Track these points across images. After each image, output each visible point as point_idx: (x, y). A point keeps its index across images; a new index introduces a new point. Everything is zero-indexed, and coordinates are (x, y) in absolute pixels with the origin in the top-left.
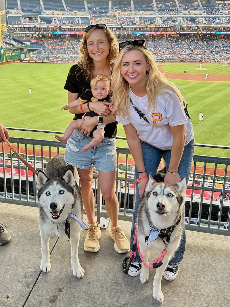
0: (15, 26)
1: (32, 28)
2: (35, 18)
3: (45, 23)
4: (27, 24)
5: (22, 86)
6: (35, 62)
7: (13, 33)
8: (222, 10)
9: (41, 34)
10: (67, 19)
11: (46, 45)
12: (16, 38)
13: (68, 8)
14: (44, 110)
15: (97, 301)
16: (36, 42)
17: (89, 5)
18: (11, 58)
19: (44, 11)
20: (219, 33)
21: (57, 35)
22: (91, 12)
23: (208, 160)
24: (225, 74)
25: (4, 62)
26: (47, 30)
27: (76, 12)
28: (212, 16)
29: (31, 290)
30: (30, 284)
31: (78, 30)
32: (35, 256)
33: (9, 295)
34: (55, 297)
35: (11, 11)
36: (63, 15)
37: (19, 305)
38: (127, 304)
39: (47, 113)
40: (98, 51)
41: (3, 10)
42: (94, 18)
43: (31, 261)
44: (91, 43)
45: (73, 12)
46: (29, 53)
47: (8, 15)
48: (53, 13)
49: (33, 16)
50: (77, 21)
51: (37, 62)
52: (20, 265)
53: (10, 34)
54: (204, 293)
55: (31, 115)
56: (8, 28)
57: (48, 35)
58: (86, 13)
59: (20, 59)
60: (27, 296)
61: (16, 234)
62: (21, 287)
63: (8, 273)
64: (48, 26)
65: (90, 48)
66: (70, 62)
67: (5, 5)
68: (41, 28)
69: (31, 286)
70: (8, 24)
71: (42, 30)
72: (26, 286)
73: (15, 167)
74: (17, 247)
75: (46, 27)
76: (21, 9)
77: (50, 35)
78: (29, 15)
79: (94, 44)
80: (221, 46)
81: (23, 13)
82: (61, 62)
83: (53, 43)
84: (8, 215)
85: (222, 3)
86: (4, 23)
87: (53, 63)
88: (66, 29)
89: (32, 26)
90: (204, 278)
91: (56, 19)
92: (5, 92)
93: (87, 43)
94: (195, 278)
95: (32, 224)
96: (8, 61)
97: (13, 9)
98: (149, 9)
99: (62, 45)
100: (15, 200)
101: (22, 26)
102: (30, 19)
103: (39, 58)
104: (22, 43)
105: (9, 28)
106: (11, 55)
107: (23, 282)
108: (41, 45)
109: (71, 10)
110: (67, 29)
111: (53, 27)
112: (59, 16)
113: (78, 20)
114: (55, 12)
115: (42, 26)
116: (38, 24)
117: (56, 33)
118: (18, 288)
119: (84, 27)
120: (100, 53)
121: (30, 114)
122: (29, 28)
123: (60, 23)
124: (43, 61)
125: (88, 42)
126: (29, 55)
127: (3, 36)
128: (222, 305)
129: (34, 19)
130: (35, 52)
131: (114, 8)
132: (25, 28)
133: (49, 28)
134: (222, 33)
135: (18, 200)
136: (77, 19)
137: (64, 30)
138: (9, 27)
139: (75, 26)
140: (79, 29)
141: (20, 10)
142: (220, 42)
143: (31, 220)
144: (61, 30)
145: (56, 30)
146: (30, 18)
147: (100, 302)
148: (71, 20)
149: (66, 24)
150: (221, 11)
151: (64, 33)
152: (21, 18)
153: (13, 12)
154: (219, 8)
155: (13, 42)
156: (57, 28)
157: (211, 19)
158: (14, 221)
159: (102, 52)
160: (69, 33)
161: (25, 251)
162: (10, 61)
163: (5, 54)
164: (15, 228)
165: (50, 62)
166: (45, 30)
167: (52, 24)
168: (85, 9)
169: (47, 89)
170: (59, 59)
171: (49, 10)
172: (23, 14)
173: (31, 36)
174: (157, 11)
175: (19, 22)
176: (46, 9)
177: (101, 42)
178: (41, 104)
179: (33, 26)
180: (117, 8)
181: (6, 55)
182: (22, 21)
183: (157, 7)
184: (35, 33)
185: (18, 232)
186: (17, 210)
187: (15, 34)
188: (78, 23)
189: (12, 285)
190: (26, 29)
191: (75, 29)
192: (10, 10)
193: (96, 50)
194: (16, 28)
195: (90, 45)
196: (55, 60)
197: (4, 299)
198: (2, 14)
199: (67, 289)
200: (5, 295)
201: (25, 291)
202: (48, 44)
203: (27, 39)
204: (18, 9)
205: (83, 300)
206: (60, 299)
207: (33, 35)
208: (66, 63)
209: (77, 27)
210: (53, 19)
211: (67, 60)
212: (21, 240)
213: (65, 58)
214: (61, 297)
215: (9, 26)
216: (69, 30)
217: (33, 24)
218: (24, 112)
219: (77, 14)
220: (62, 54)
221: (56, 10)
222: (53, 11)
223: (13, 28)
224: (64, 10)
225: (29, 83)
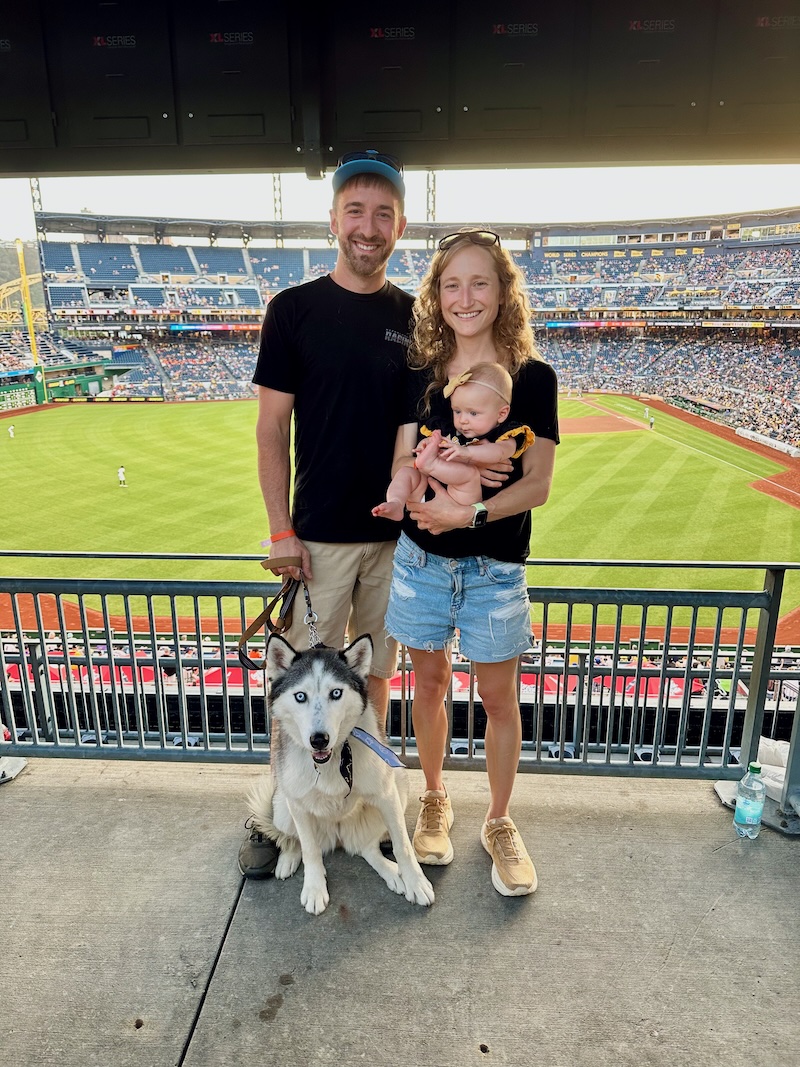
0: (68, 312)
1: (114, 316)
2: (119, 291)
3: (146, 302)
4: (100, 306)
5: (96, 460)
6: (125, 399)
7: (65, 329)
8: (558, 272)
9: (138, 332)
10: (203, 293)
11: (152, 356)
12: (73, 342)
13: (202, 266)
14: (160, 520)
15: (389, 994)
16: (125, 350)
17: (256, 261)
18: (63, 393)
19: (142, 274)
20: (553, 325)
21: (179, 331)
22: (261, 277)
23: (628, 598)
24: (570, 417)
25: (44, 402)
26: (154, 321)
27: (224, 277)
28: (538, 286)
29: (205, 994)
30: (199, 974)
31: (232, 320)
32: (203, 894)
33: (142, 1018)
34: (276, 1001)
35: (57, 275)
36: (191, 283)
37: (175, 1042)
38: (469, 989)
39: (167, 526)
40: (469, 308)
41: (36, 273)
42: (268, 292)
43: (193, 909)
44: (452, 283)
45: (217, 277)
46: (110, 378)
47: (49, 285)
48: (166, 280)
49: (114, 287)
50: (228, 298)
51: (133, 399)
52: (163, 927)
53: (56, 333)
54: (649, 930)
55: (126, 534)
56: (50, 318)
57: (157, 332)
58: (248, 278)
59: (86, 395)
60: (195, 1010)
61: (140, 842)
62: (173, 988)
63: (132, 954)
64: (154, 312)
65: (448, 297)
66: (216, 398)
67: (38, 260)
68: (137, 317)
69: (203, 980)
70: (51, 308)
71: (140, 319)
72: (187, 984)
73: (98, 663)
74: (147, 878)
75: (150, 312)
76: (83, 270)
77: (160, 334)
78: (104, 283)
79: (460, 288)
80: (560, 355)
81: (88, 278)
82: (194, 399)
83: (171, 352)
84: (112, 792)
85: (557, 258)
86: (41, 307)
87: (174, 402)
88: (201, 319)
89: (112, 312)
90: (641, 890)
91: (175, 293)
92: (52, 479)
93: (442, 283)
94: (621, 893)
95: (181, 808)
96: (56, 400)
97: (60, 269)
98: (397, 270)
99: (194, 357)
100: (127, 750)
101: (89, 313)
102: (107, 295)
103: (136, 390)
104: (91, 355)
105: (53, 318)
106: (62, 385)
107: (179, 974)
108: (138, 359)
109: (211, 271)
110: (203, 316)
111: (167, 312)
112: (181, 286)
113: (230, 296)
114: (170, 276)
115: (138, 312)
116: (128, 305)
117: (177, 328)
118: (164, 992)
119: (245, 313)
120: (475, 314)
121: (122, 529)
122: (106, 316)
123: (185, 303)
124: (146, 398)
125: (444, 277)
126: (110, 383)
127: (39, 337)
128: (697, 952)
129: (117, 295)
130: (125, 376)
131: (316, 267)
132: (94, 317)
133: (159, 315)
134: (559, 325)
135: (135, 750)
136: (226, 294)
137: (196, 319)
138: (53, 315)
139: (223, 311)
140: (235, 318)
141: (81, 273)
142: (556, 345)
143: (178, 797)
144: (189, 320)
145: (175, 322)
146: (108, 293)
147: (397, 995)
148: (213, 295)
149: (201, 306)
150: (556, 275)
151: (198, 327)
152: (85, 293)
153: (62, 276)
154: (550, 270)
155: (65, 352)
156: (178, 316)
157: (535, 293)
158: (130, 806)
159: (480, 312)
160: (209, 327)
161: (173, 884)
162: (61, 400)
163: (47, 384)
164: (135, 825)
165: (165, 399)
166: (148, 321)
167: (164, 305)
168: (244, 268)
169: (163, 467)
170: (188, 393)
171: (157, 271)
172: (88, 281)
173: (112, 335)
174: (415, 277)
175: (80, 302)
176: (147, 270)
177: (480, 284)
178: (150, 505)
179: (117, 311)
180: (322, 266)
181: (51, 385)
182: (88, 299)
183: (416, 267)
184: (123, 329)
185: (146, 836)
186: (133, 776)
187: (70, 332)
188: (229, 302)
189: (147, 986)
190: (98, 319)
191: (223, 316)
192: (53, 273)
193: (465, 305)
194: (72, 316)
195: (450, 289)
196: (180, 394)
197: (129, 1032)
198: (33, 282)
199: (305, 975)
200: (131, 1020)
201: (186, 999)
202: (158, 356)
203: (102, 343)
204: (74, 271)
205: (352, 999)
206: (289, 1005)
207: (116, 332)
208: (207, 401)
209: (229, 313)
210: (167, 293)
211: (209, 393)
212: (155, 854)
213: (203, 390)
214: (291, 999)
215: (53, 311)
216: (208, 319)
217: (117, 306)
218: (107, 526)
219: (227, 280)
220: (196, 378)
221: (173, 271)
222: (165, 274)
223: (63, 316)
224: (193, 271)
225: (116, 454)
